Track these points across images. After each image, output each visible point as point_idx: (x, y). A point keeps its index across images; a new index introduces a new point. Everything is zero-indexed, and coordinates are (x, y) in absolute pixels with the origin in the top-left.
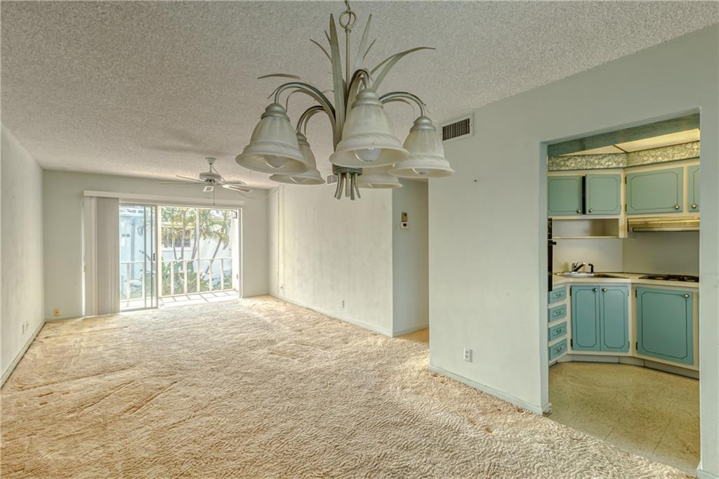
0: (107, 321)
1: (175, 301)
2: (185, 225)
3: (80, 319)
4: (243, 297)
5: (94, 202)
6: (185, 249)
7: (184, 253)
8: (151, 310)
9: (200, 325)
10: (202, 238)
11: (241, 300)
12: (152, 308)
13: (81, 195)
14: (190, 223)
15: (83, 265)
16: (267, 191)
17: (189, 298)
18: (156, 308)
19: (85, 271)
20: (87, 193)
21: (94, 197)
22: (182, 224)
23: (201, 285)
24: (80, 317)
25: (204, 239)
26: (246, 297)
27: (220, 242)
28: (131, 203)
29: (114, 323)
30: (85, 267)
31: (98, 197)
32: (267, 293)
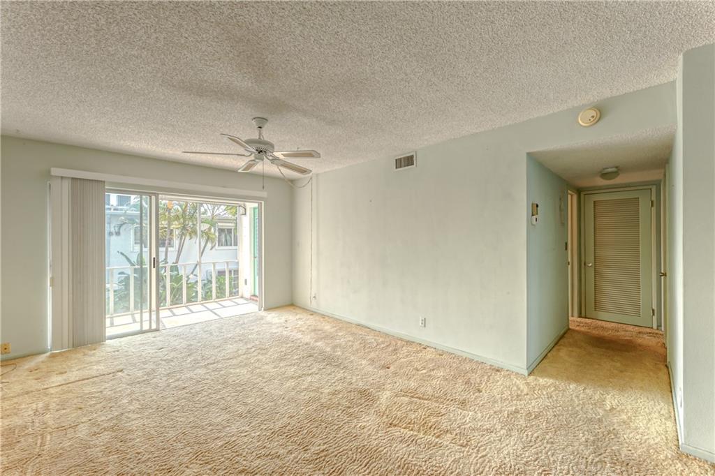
0: (88, 359)
1: (174, 315)
2: (169, 224)
3: (43, 357)
4: (265, 310)
5: (66, 185)
6: (170, 249)
7: (169, 253)
8: (149, 334)
9: (234, 362)
10: (188, 238)
11: (263, 313)
12: (150, 331)
13: (48, 175)
14: (176, 222)
15: (49, 276)
16: (292, 181)
17: (190, 310)
18: (157, 330)
19: (52, 285)
20: (55, 171)
21: (66, 178)
22: (166, 222)
23: (188, 288)
24: (44, 353)
25: (191, 238)
26: (268, 309)
27: (207, 243)
28: (123, 189)
29: (98, 362)
30: (52, 279)
31: (73, 179)
32: (291, 304)
